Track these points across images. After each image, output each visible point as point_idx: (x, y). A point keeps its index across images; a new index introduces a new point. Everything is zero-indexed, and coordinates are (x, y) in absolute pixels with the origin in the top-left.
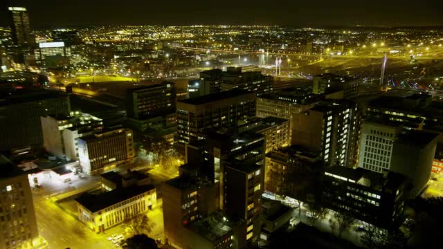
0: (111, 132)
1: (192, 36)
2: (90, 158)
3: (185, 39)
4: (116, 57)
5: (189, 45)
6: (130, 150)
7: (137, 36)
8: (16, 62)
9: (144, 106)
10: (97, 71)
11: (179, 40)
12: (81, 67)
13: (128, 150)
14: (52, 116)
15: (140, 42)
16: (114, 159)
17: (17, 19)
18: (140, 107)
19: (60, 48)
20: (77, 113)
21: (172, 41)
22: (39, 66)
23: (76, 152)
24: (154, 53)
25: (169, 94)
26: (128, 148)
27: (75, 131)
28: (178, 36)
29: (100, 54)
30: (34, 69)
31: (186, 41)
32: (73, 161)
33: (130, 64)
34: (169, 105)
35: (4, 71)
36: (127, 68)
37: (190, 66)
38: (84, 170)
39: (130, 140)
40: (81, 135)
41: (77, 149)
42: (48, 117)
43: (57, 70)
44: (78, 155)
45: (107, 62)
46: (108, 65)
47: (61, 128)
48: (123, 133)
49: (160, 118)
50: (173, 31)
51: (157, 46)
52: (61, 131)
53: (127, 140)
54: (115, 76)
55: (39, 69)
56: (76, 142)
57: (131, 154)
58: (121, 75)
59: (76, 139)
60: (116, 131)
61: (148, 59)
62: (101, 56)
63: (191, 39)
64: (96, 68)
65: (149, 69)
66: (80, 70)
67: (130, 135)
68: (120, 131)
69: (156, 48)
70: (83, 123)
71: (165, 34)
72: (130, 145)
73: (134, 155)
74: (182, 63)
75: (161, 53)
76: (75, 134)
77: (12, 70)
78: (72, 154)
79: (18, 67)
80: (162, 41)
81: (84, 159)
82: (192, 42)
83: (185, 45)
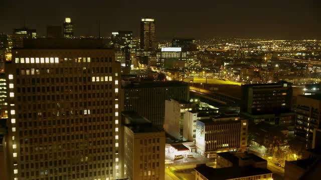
0: (228, 119)
1: (304, 49)
2: (205, 140)
3: (296, 51)
4: (225, 64)
5: (301, 57)
6: (244, 139)
7: (246, 47)
8: (141, 63)
9: (258, 102)
10: (208, 75)
11: (289, 52)
12: (194, 70)
13: (241, 139)
14: (176, 100)
15: (249, 52)
16: (227, 145)
17: (146, 28)
18: (254, 103)
19: (177, 52)
20: (196, 100)
21: (282, 53)
22: (158, 67)
23: (193, 133)
24: (264, 63)
25: (285, 94)
26: (242, 137)
27: (195, 114)
28: (289, 49)
29: (211, 60)
30: (155, 69)
31: (297, 54)
32: (188, 141)
33: (239, 71)
34: (284, 104)
35: (132, 69)
36: (236, 74)
37: (303, 76)
38: (198, 150)
39: (244, 129)
40: (200, 118)
41: (195, 131)
42: (172, 100)
43: (173, 71)
44: (194, 136)
45: (217, 68)
46: (218, 70)
47: (182, 111)
48: (239, 121)
49: (273, 116)
50: (282, 44)
51: (266, 56)
52: (182, 114)
53: (242, 129)
54: (224, 80)
55: (158, 69)
56: (195, 123)
57: (243, 144)
58: (231, 79)
59: (195, 121)
60: (232, 118)
61: (258, 68)
62: (212, 62)
63: (302, 52)
64: (207, 72)
65: (258, 76)
66: (193, 72)
67: (245, 124)
68: (236, 119)
69: (265, 58)
70: (201, 109)
71: (275, 47)
72: (244, 134)
73: (246, 145)
74: (293, 73)
75: (270, 63)
76: (195, 117)
77: (137, 69)
78: (189, 135)
79: (142, 67)
80: (272, 52)
81: (200, 140)
82: (304, 55)
83: (296, 57)
